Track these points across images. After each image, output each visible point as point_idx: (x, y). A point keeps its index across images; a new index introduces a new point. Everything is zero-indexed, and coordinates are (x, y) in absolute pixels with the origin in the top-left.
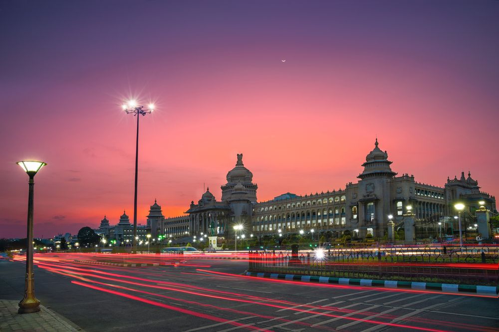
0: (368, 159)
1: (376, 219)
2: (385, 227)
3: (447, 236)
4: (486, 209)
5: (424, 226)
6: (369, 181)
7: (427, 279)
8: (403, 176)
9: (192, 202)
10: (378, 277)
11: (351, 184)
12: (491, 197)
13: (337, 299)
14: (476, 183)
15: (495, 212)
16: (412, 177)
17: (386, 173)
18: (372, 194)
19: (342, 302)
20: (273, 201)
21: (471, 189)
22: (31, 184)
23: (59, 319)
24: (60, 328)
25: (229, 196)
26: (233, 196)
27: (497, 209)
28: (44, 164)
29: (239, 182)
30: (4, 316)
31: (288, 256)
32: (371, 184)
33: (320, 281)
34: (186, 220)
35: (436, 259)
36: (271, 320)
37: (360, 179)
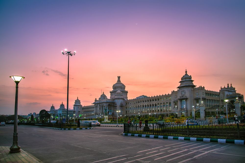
0: (182, 79)
1: (186, 108)
2: (191, 111)
3: (221, 115)
4: (239, 101)
5: (209, 111)
6: (183, 90)
7: (211, 137)
8: (199, 87)
9: (96, 99)
10: (187, 136)
11: (174, 91)
12: (242, 95)
13: (167, 146)
14: (234, 89)
15: (244, 102)
16: (204, 87)
17: (191, 86)
18: (184, 96)
19: (169, 148)
20: (135, 99)
21: (232, 92)
22: (17, 87)
23: (30, 156)
24: (30, 160)
25: (114, 96)
26: (116, 96)
27: (244, 101)
28: (23, 78)
29: (119, 89)
30: (2, 154)
31: (143, 126)
32: (184, 91)
33: (159, 138)
34: (93, 107)
35: (215, 127)
36: (134, 157)
37: (178, 89)
